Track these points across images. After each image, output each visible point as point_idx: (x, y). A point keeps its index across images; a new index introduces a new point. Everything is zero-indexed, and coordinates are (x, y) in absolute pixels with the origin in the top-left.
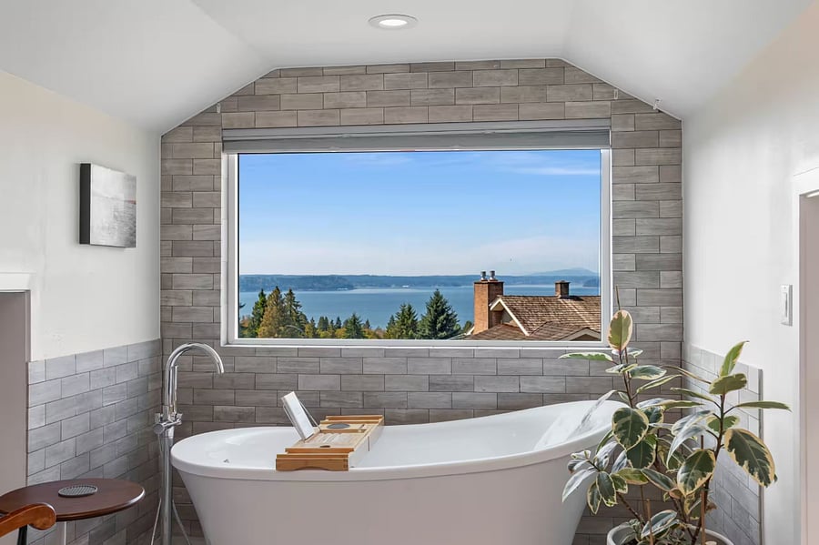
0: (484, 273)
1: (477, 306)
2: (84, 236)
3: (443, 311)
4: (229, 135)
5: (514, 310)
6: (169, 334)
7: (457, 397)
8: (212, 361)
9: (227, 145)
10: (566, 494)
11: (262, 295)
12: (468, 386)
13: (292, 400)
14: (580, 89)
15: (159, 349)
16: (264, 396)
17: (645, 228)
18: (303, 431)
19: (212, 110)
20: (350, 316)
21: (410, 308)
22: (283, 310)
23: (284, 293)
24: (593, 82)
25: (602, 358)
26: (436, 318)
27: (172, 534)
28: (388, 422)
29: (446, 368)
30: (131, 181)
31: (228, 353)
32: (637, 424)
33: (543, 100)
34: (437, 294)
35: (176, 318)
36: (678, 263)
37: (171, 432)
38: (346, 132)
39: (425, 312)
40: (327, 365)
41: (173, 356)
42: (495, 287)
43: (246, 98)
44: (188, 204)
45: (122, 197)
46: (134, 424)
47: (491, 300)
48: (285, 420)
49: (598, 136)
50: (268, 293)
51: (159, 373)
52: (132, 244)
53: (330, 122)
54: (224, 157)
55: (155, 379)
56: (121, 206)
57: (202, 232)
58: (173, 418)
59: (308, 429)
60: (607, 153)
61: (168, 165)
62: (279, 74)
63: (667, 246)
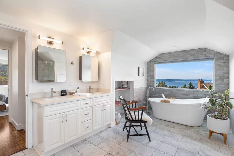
0: (200, 79)
1: (198, 85)
2: (139, 75)
3: (192, 85)
4: (155, 62)
5: (206, 86)
6: (148, 86)
7: (187, 96)
8: (153, 90)
9: (155, 63)
10: (200, 108)
11: (160, 82)
12: (189, 95)
13: (163, 94)
14: (209, 52)
15: (147, 88)
16: (159, 94)
17: (221, 72)
18: (164, 98)
19: (153, 59)
20: (174, 86)
21: (185, 85)
22: (163, 84)
23: (163, 82)
24: (211, 51)
25: (208, 91)
26: (190, 86)
27: (148, 110)
28: (176, 99)
29: (185, 92)
30: (144, 68)
31: (155, 89)
32: (213, 100)
33: (202, 54)
34: (191, 83)
35: (149, 84)
36: (228, 78)
37: (148, 97)
38: (170, 61)
39: (188, 86)
40: (168, 91)
41: (148, 89)
42: (202, 82)
43: (157, 57)
44: (150, 71)
45: (143, 70)
46: (144, 96)
47: (201, 84)
48: (162, 97)
49: (212, 59)
50: (161, 82)
51: (147, 91)
52: (144, 76)
53: (168, 60)
54: (154, 65)
55: (146, 91)
56: (143, 71)
57: (151, 74)
58: (148, 96)
59: (165, 98)
60: (214, 61)
61: (148, 66)
62: (162, 54)
63: (226, 75)
